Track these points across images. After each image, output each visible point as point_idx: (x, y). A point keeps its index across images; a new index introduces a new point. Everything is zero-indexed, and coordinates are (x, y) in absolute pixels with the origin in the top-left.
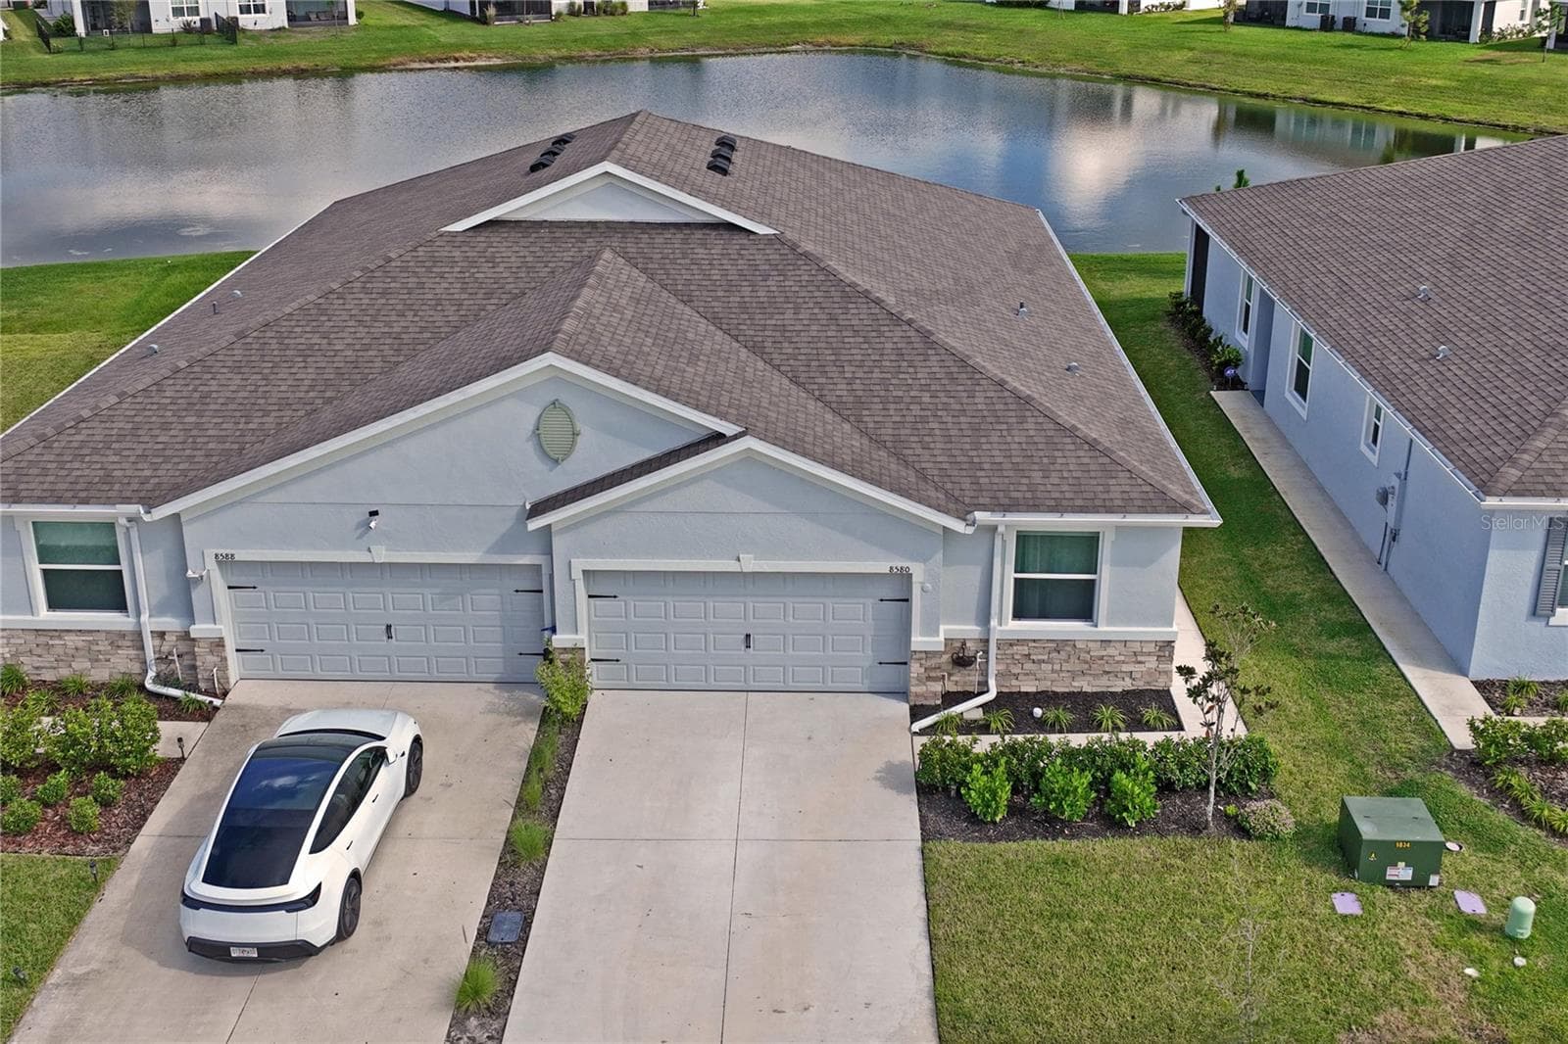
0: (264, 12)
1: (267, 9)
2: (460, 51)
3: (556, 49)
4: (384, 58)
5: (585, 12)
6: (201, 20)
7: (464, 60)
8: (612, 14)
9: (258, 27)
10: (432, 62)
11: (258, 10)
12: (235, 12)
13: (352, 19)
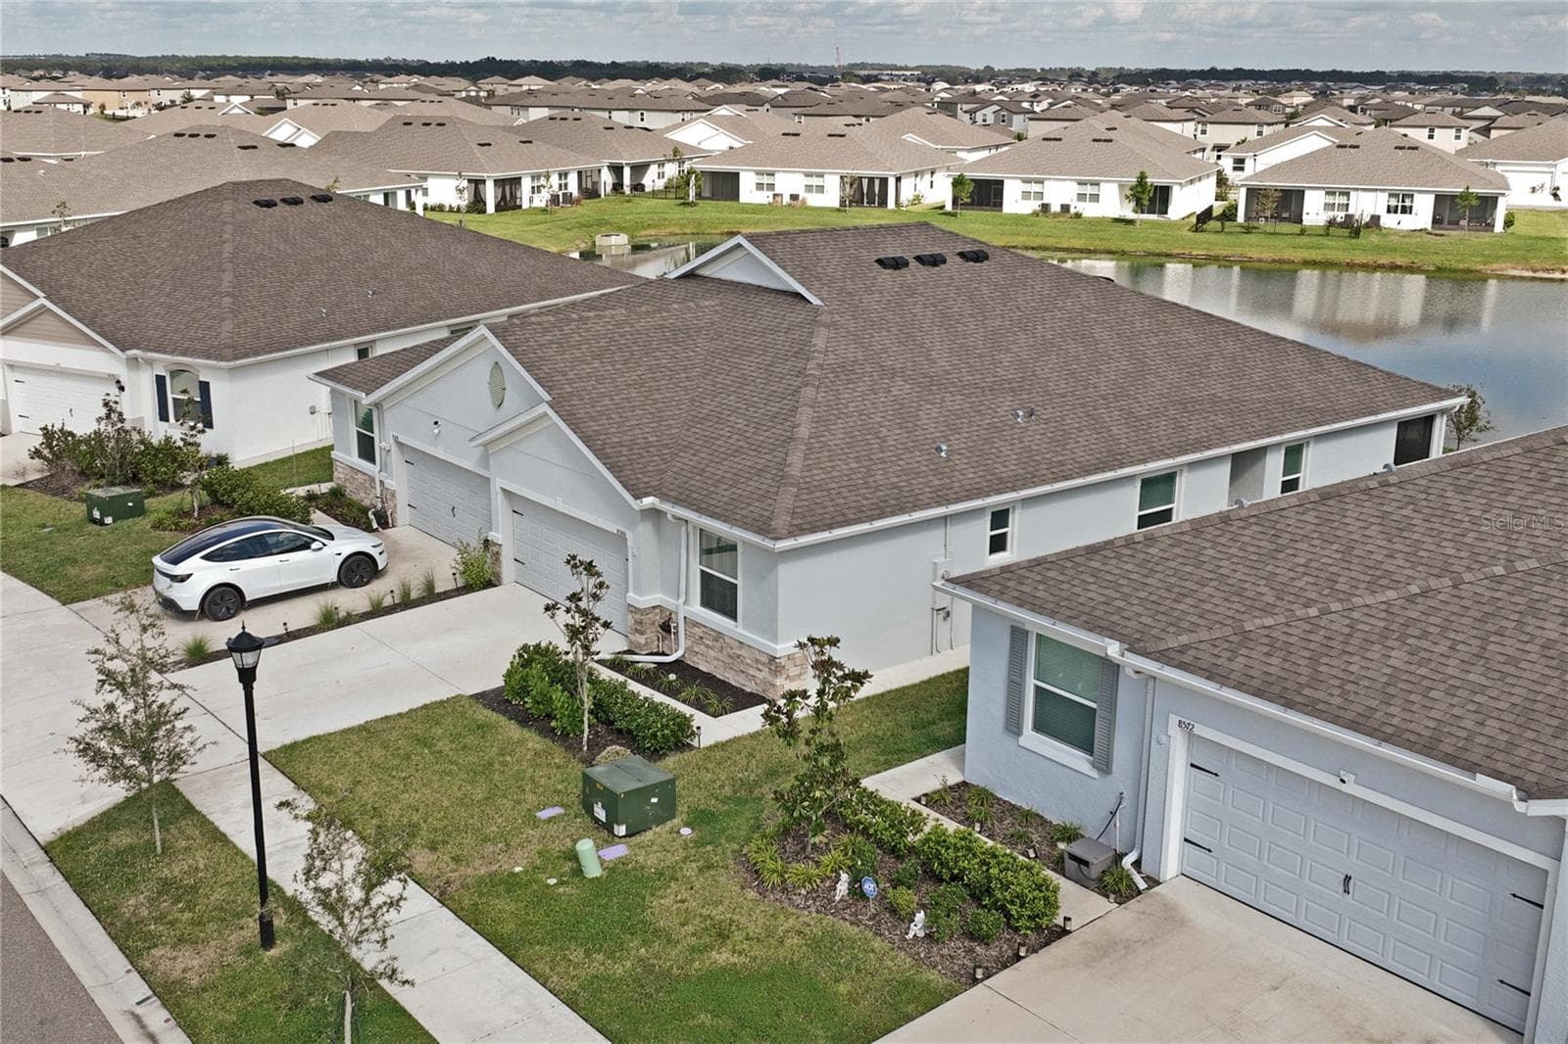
0: (1410, 213)
1: (1414, 212)
4: (1486, 263)
6: (1346, 217)
9: (1399, 228)
11: (1405, 210)
12: (1382, 211)
13: (1499, 227)
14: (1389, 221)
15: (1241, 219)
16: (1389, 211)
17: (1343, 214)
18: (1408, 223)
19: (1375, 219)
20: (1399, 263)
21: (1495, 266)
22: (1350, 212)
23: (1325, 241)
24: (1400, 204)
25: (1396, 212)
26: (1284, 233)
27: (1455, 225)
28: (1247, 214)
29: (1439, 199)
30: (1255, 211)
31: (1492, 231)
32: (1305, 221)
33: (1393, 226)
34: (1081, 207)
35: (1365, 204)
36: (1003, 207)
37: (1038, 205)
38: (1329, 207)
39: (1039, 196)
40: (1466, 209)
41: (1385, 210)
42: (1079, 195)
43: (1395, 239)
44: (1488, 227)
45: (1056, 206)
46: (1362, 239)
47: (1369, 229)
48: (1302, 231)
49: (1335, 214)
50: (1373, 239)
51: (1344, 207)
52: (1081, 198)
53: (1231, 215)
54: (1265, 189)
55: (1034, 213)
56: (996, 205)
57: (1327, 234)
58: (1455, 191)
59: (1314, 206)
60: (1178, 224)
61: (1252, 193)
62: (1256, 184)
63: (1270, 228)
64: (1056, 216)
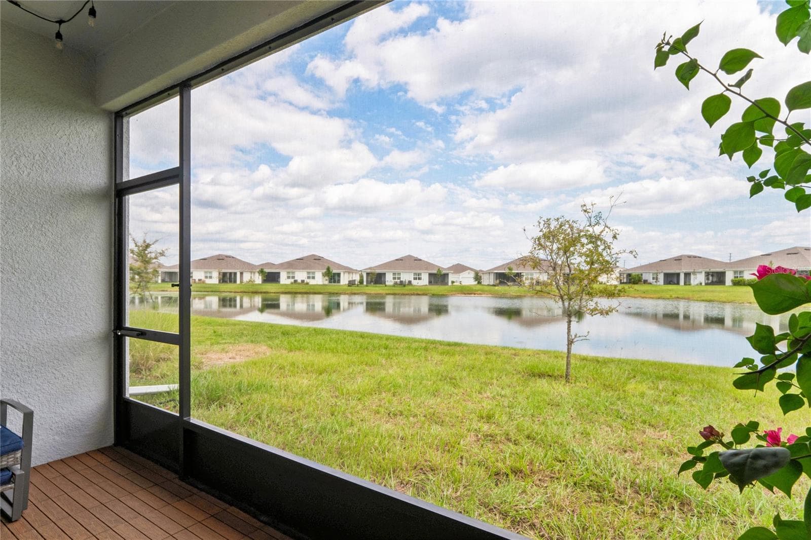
1: (422, 279)
5: (536, 285)
9: (418, 285)
11: (420, 279)
12: (412, 279)
13: (450, 283)
14: (415, 282)
15: (365, 283)
16: (414, 279)
17: (399, 281)
18: (421, 283)
19: (410, 282)
20: (419, 293)
21: (452, 293)
22: (401, 280)
23: (393, 288)
24: (418, 277)
25: (416, 279)
26: (380, 287)
27: (436, 283)
28: (367, 281)
29: (430, 275)
30: (369, 280)
31: (448, 285)
32: (387, 283)
33: (416, 284)
34: (308, 281)
35: (406, 277)
36: (280, 282)
37: (293, 280)
38: (394, 278)
39: (293, 277)
40: (439, 278)
41: (413, 279)
42: (308, 277)
43: (417, 287)
44: (447, 284)
45: (299, 281)
46: (406, 288)
47: (408, 284)
48: (386, 286)
49: (396, 280)
50: (410, 287)
51: (399, 278)
52: (309, 278)
53: (361, 282)
54: (372, 273)
55: (292, 283)
56: (277, 281)
57: (394, 286)
58: (435, 272)
59: (389, 279)
60: (342, 285)
61: (368, 274)
62: (369, 271)
63: (375, 285)
64: (299, 284)
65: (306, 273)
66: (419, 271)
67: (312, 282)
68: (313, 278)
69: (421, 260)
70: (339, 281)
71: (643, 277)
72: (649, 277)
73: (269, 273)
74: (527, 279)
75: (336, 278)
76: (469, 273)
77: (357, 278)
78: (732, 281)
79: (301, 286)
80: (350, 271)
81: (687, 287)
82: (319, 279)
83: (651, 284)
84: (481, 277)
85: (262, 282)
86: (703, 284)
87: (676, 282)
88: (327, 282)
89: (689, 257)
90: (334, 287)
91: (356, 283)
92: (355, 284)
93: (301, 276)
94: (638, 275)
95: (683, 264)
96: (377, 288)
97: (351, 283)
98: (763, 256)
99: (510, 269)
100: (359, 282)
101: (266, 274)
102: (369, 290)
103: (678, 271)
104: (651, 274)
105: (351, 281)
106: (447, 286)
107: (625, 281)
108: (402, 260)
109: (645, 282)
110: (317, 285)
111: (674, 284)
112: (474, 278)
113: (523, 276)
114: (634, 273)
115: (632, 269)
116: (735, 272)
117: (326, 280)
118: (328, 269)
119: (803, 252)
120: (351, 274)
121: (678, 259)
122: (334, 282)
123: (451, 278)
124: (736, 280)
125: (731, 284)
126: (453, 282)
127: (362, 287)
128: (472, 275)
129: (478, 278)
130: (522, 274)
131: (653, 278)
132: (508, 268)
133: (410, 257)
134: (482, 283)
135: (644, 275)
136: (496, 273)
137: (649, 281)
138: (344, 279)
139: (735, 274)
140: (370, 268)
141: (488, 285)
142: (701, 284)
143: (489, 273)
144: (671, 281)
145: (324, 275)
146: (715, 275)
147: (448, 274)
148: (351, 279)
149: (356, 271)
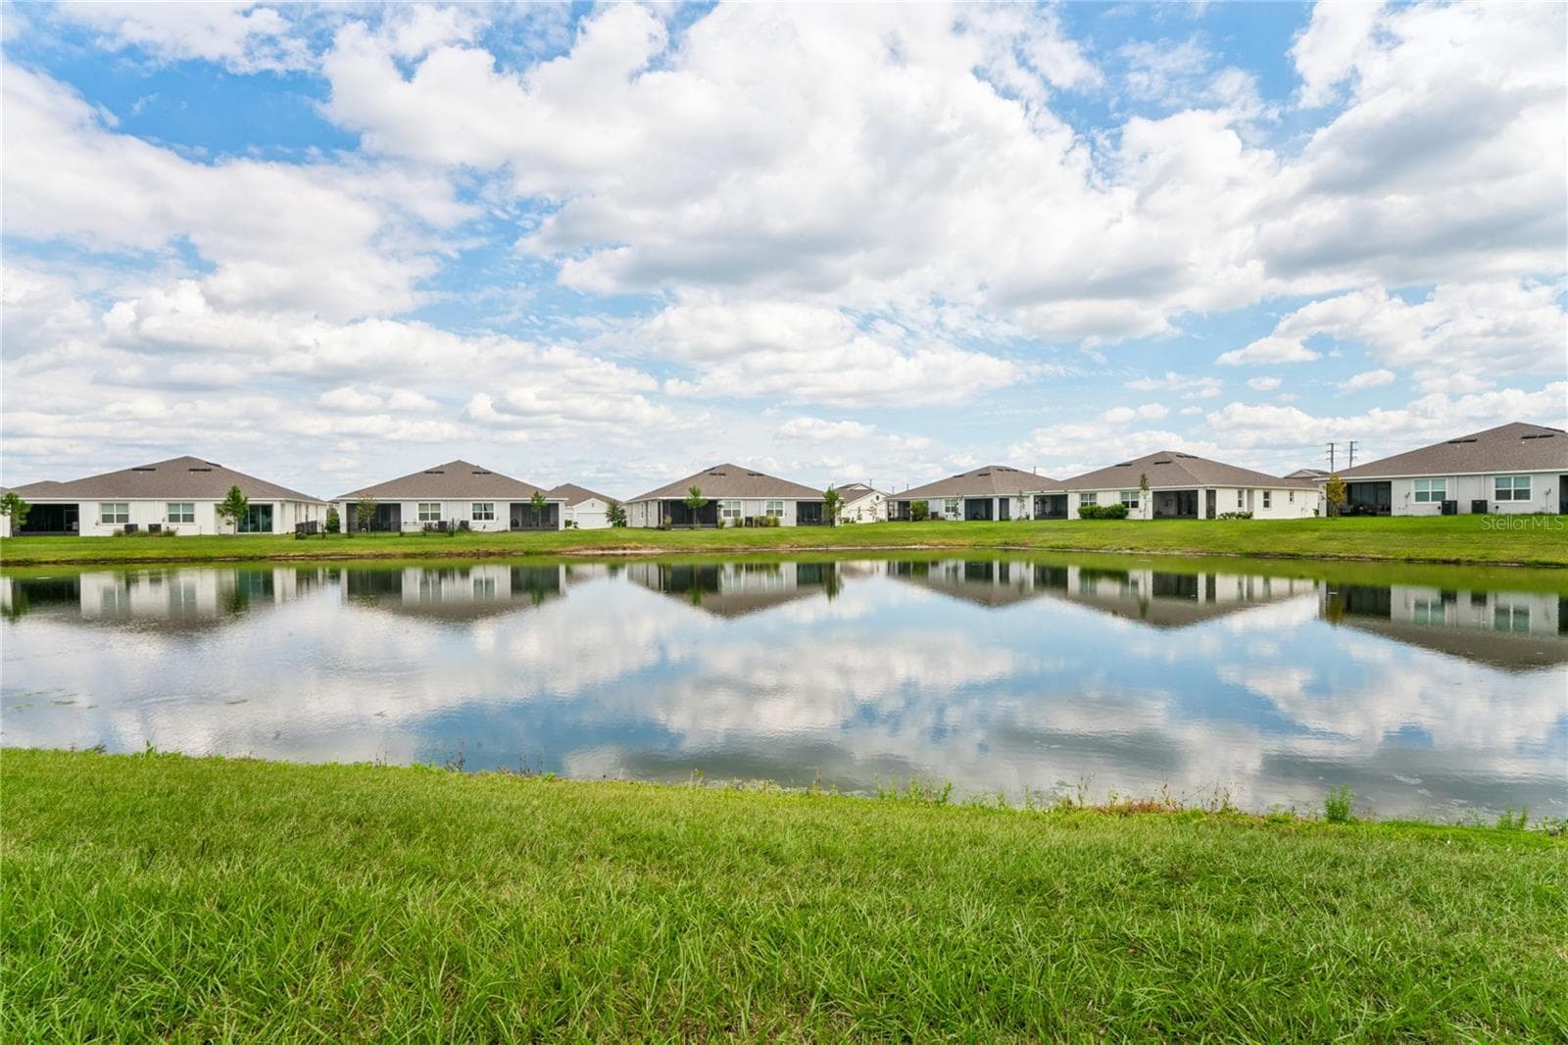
0: (492, 518)
1: (495, 517)
2: (630, 542)
3: (711, 543)
4: (564, 547)
5: (746, 525)
6: (440, 523)
7: (631, 549)
8: (766, 526)
9: (486, 530)
10: (602, 549)
11: (489, 516)
12: (469, 518)
13: (562, 526)
14: (477, 525)
15: (343, 530)
16: (475, 518)
17: (436, 522)
18: (491, 526)
19: (464, 525)
20: (491, 550)
21: (571, 548)
22: (442, 519)
23: (424, 540)
24: (483, 512)
25: (480, 518)
26: (386, 537)
27: (529, 527)
28: (349, 525)
29: (514, 507)
30: (356, 521)
31: (557, 529)
32: (404, 529)
33: (480, 529)
34: (173, 526)
35: (454, 512)
36: (77, 531)
37: (121, 527)
38: (423, 517)
39: (123, 518)
40: (536, 513)
41: (472, 517)
42: (170, 516)
43: (484, 536)
44: (555, 527)
45: (144, 527)
46: (456, 538)
47: (459, 530)
48: (402, 535)
49: (430, 521)
50: (466, 537)
51: (436, 516)
52: (173, 518)
53: (333, 527)
54: (362, 504)
55: (118, 534)
56: (70, 529)
57: (425, 535)
58: (527, 500)
59: (410, 517)
60: (281, 537)
61: (351, 507)
62: (354, 499)
63: (372, 534)
64: (143, 535)
65: (164, 504)
66: (484, 500)
67: (183, 529)
68: (189, 518)
69: (489, 473)
70: (269, 527)
71: (929, 506)
72: (937, 506)
73: (35, 506)
74: (727, 513)
75: (261, 519)
76: (593, 505)
77: (320, 517)
78: (1080, 511)
79: (148, 542)
80: (299, 500)
81: (1005, 524)
82: (206, 520)
83: (943, 519)
84: (623, 511)
85: (14, 534)
86: (1032, 518)
87: (984, 515)
88: (231, 530)
89: (1000, 469)
90: (253, 542)
91: (319, 530)
92: (316, 533)
93: (146, 513)
94: (921, 504)
95: (994, 481)
96: (377, 542)
97: (305, 530)
98: (1121, 468)
99: (695, 493)
100: (328, 528)
101: (28, 510)
102: (357, 545)
103: (989, 495)
104: (943, 502)
105: (302, 525)
106: (556, 533)
107: (896, 515)
108: (442, 473)
109: (935, 516)
110: (201, 537)
111: (982, 519)
112: (608, 515)
113: (720, 506)
114: (913, 499)
115: (908, 492)
116: (1083, 496)
117: (229, 524)
118: (234, 495)
119: (1177, 460)
120: (303, 508)
121: (984, 473)
122: (256, 529)
123: (564, 514)
124: (1086, 510)
125: (1077, 516)
126: (568, 523)
127: (333, 539)
128: (604, 507)
129: (616, 514)
130: (719, 503)
131: (947, 510)
132: (690, 490)
133: (459, 465)
134: (628, 525)
135: (931, 503)
136: (664, 502)
137: (940, 515)
138: (284, 522)
139: (1082, 499)
140: (358, 493)
141: (646, 528)
142: (1028, 517)
143: (647, 502)
144: (977, 514)
145: (221, 511)
146: (1048, 500)
147: (556, 506)
148: (304, 521)
149: (317, 503)
